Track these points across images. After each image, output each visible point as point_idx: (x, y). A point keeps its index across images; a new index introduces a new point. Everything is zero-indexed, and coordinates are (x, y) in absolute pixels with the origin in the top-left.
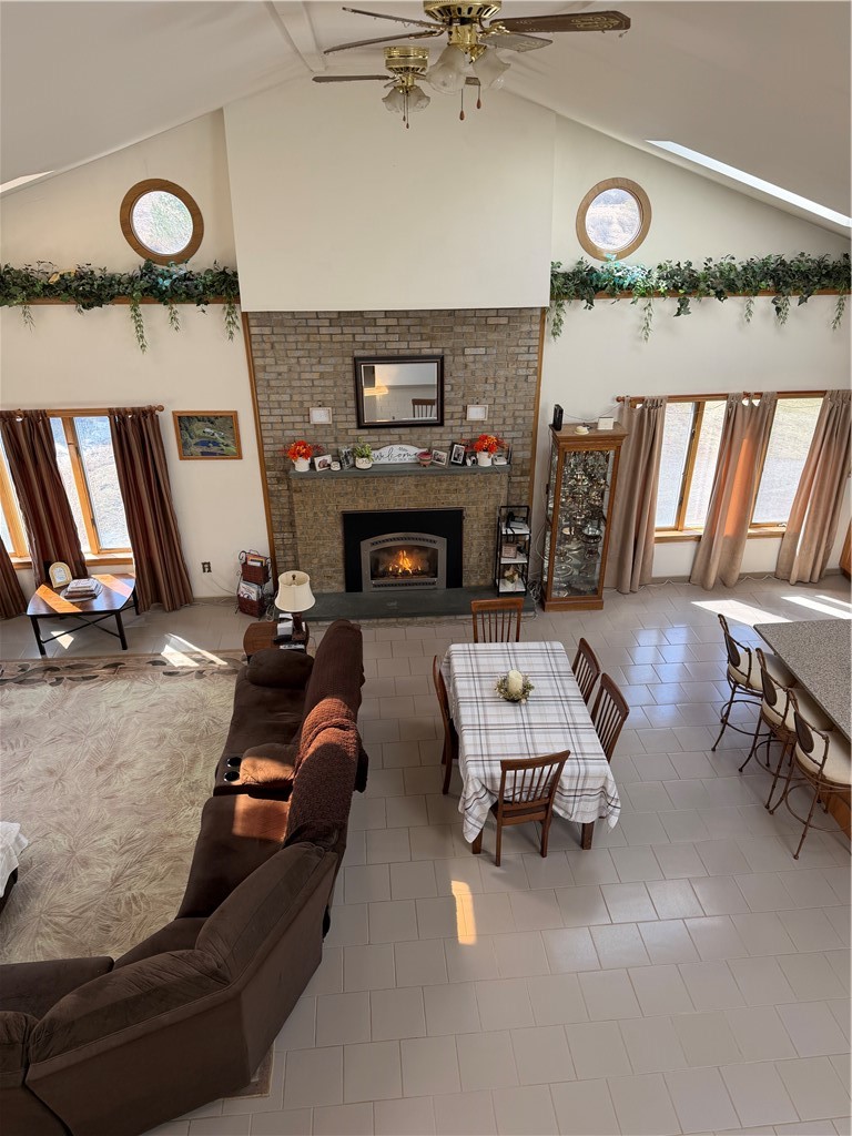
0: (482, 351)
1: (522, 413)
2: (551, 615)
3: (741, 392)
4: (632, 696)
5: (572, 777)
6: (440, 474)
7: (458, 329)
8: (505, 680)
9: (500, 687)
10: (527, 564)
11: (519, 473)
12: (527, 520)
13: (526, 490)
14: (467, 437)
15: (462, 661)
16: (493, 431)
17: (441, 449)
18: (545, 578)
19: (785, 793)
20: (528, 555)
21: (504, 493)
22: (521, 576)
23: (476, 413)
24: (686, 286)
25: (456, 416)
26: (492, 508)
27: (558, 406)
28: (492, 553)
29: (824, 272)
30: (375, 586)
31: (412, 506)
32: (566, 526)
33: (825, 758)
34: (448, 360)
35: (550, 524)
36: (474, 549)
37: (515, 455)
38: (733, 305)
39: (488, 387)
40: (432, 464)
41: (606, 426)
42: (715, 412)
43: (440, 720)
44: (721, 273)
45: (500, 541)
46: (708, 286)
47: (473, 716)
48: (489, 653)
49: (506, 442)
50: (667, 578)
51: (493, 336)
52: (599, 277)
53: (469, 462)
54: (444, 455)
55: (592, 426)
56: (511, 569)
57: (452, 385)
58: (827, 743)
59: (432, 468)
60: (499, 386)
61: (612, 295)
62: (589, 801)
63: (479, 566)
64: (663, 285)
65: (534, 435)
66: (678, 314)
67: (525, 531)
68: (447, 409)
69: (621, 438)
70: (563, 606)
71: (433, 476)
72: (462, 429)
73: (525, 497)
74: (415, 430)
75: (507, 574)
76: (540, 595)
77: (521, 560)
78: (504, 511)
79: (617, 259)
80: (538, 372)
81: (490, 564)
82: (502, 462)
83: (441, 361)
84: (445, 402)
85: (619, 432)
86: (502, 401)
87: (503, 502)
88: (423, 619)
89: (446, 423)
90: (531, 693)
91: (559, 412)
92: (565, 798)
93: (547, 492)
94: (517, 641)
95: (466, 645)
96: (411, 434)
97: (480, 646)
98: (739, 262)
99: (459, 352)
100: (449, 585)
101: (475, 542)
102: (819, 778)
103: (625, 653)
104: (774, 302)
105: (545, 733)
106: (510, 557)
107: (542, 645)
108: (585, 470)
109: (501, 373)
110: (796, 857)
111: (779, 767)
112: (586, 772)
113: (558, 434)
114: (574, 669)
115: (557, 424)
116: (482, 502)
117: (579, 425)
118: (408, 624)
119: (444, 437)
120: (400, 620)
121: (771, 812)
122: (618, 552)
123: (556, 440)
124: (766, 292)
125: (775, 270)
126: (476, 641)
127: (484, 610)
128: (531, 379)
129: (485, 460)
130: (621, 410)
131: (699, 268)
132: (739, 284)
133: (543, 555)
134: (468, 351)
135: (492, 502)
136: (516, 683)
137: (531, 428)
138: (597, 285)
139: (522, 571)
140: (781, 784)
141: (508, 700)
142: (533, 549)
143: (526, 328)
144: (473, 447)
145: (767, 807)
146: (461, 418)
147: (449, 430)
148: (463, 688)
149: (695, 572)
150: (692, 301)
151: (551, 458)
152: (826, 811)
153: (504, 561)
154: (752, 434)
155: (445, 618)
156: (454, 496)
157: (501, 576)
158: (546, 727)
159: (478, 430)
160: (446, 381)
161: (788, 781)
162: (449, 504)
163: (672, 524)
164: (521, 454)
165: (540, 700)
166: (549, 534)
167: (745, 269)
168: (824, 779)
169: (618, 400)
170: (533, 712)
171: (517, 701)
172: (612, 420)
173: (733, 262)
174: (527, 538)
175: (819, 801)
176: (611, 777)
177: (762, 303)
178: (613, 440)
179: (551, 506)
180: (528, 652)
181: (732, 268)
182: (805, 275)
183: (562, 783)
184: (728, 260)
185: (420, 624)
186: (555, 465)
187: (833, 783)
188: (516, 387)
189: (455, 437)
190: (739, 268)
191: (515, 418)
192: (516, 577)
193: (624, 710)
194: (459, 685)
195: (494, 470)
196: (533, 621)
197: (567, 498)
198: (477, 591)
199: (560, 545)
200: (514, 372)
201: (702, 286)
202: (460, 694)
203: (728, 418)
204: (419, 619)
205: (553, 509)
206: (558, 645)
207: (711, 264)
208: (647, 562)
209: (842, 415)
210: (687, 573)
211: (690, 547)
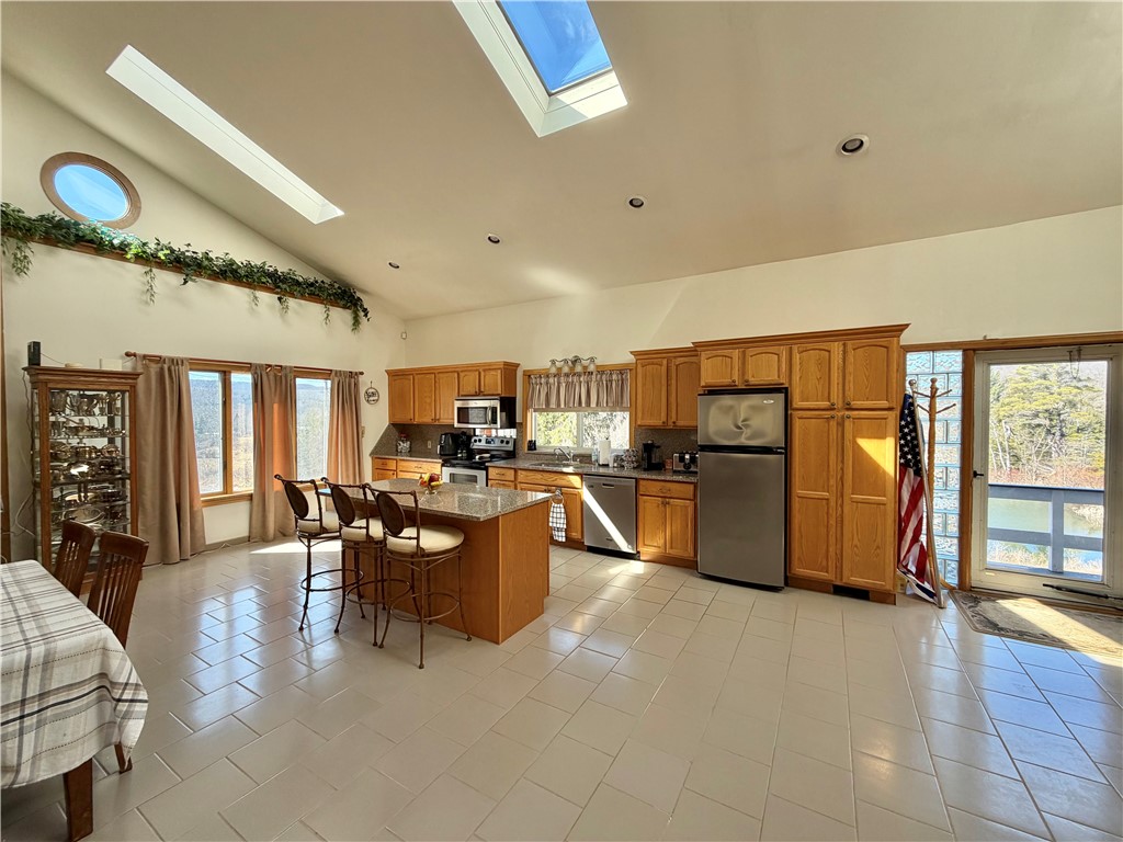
3: (263, 362)
27: (34, 342)
38: (239, 291)
42: (242, 381)
46: (212, 265)
50: (223, 542)
52: (77, 228)
64: (164, 254)
66: (186, 282)
79: (103, 226)
85: (132, 370)
98: (241, 261)
104: (276, 298)
110: (421, 667)
113: (36, 367)
121: (381, 646)
123: (34, 375)
124: (270, 290)
125: (271, 274)
133: (35, 530)
145: (375, 644)
149: (254, 531)
154: (280, 399)
163: (220, 488)
168: (423, 553)
173: (234, 259)
176: (118, 650)
177: (266, 298)
178: (126, 379)
181: (233, 263)
184: (229, 257)
190: (240, 265)
201: (206, 263)
203: (255, 385)
207: (212, 256)
208: (197, 527)
209: (347, 390)
210: (246, 534)
211: (244, 506)
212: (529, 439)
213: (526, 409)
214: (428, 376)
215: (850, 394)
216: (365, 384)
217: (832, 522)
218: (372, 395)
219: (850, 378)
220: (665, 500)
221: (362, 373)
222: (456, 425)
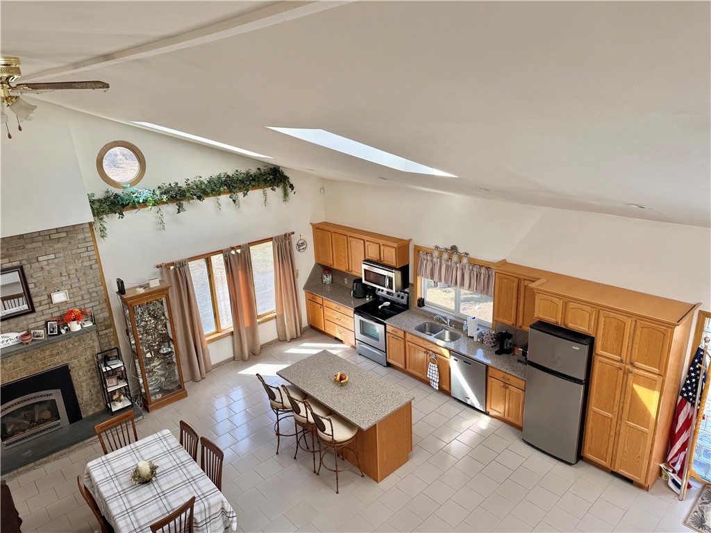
0: (52, 256)
1: (94, 289)
2: (155, 414)
3: (228, 247)
4: (222, 443)
5: (201, 512)
6: (42, 346)
7: (29, 246)
8: (137, 471)
9: (134, 477)
10: (128, 386)
11: (104, 328)
12: (119, 357)
13: (112, 337)
14: (58, 314)
15: (100, 471)
16: (76, 306)
17: (37, 328)
18: (143, 391)
19: (321, 459)
20: (126, 380)
21: (96, 344)
22: (125, 395)
23: (59, 297)
24: (177, 196)
25: (44, 303)
26: (90, 357)
27: (118, 279)
28: (99, 387)
29: (251, 178)
30: (7, 445)
31: (24, 375)
32: (148, 352)
33: (332, 431)
34: (27, 268)
35: (136, 354)
36: (84, 389)
37: (97, 317)
38: (209, 202)
39: (64, 279)
40: (33, 340)
41: (155, 284)
42: (218, 261)
43: (94, 520)
44: (197, 186)
45: (103, 378)
46: (191, 194)
47: (120, 506)
48: (118, 457)
49: (88, 310)
50: (221, 362)
51: (59, 245)
52: (122, 199)
53: (63, 331)
54: (42, 332)
55: (146, 286)
56: (117, 393)
57: (35, 283)
58: (330, 422)
59: (34, 343)
60: (71, 276)
61: (134, 207)
62: (216, 522)
63: (91, 400)
64: (165, 198)
65: (107, 301)
66: (179, 212)
67: (120, 364)
68: (35, 300)
69: (167, 289)
70: (160, 404)
71: (35, 349)
72: (51, 311)
73: (113, 342)
74: (11, 321)
75: (115, 397)
76: (143, 403)
77: (122, 384)
78: (100, 356)
79: (131, 186)
80: (98, 261)
81: (100, 395)
82: (89, 324)
83: (21, 270)
84: (32, 296)
85: (165, 286)
86: (77, 285)
87: (97, 351)
88: (57, 453)
89: (36, 309)
90: (157, 471)
91: (120, 284)
92: (200, 528)
93: (128, 334)
94: (137, 440)
95: (100, 459)
96: (9, 324)
97: (110, 455)
98: (205, 178)
99: (34, 260)
100: (71, 421)
101: (84, 384)
102: (333, 442)
103: (210, 418)
104: (230, 197)
105: (174, 493)
106: (113, 385)
107: (155, 436)
108: (150, 314)
109: (71, 267)
110: (337, 493)
111: (313, 446)
112: (209, 504)
113: (124, 296)
114: (181, 443)
115: (122, 291)
116: (81, 356)
117: (137, 287)
118: (46, 462)
119: (38, 319)
120: (37, 462)
121: (318, 474)
122: (186, 357)
123: (124, 301)
124: (224, 193)
125: (225, 181)
126: (106, 453)
127: (104, 429)
128: (94, 267)
129: (75, 327)
130: (162, 273)
131: (183, 185)
132: (209, 190)
133: (137, 375)
134: (41, 259)
135: (89, 353)
136: (145, 468)
137: (104, 297)
138: (123, 204)
139: (125, 392)
140: (317, 455)
141: (143, 483)
142: (129, 374)
143: (81, 236)
144: (63, 320)
145: (315, 472)
146: (48, 303)
147: (41, 314)
148: (106, 490)
149: (236, 353)
150: (185, 203)
151: (124, 312)
152: (343, 459)
153: (110, 390)
154: (242, 268)
155: (76, 446)
156: (57, 357)
157: (111, 401)
158: (174, 489)
159: (64, 308)
160: (29, 281)
161: (320, 452)
162: (55, 364)
163: (214, 330)
164: (101, 316)
165: (165, 473)
166: (137, 361)
167: (209, 182)
168: (336, 442)
169: (158, 267)
170: (163, 483)
171: (149, 481)
172: (158, 280)
173: (202, 179)
174: (123, 368)
175: (338, 456)
176: (225, 500)
177: (225, 198)
178: (163, 291)
179: (133, 342)
180: (147, 445)
181: (202, 183)
182: (242, 182)
183: (196, 520)
184: (198, 179)
185: (55, 459)
186: (128, 316)
187: (341, 442)
188: (85, 274)
189: (47, 317)
190: (206, 182)
191: (90, 294)
192: (122, 397)
193: (220, 454)
194: (102, 489)
195: (84, 331)
196: (144, 422)
197: (142, 334)
198: (95, 417)
199: (147, 365)
200: (80, 265)
201: (188, 194)
202: (105, 495)
203: (226, 262)
204: (54, 455)
205: (136, 344)
206: (166, 432)
207: (189, 182)
208: (206, 357)
209: (284, 248)
210: (232, 355)
211: (229, 340)
212: (419, 296)
213: (416, 275)
214: (342, 237)
215: (635, 356)
216: (295, 240)
217: (613, 433)
218: (302, 246)
219: (636, 346)
220: (506, 386)
221: (293, 233)
222: (364, 281)
